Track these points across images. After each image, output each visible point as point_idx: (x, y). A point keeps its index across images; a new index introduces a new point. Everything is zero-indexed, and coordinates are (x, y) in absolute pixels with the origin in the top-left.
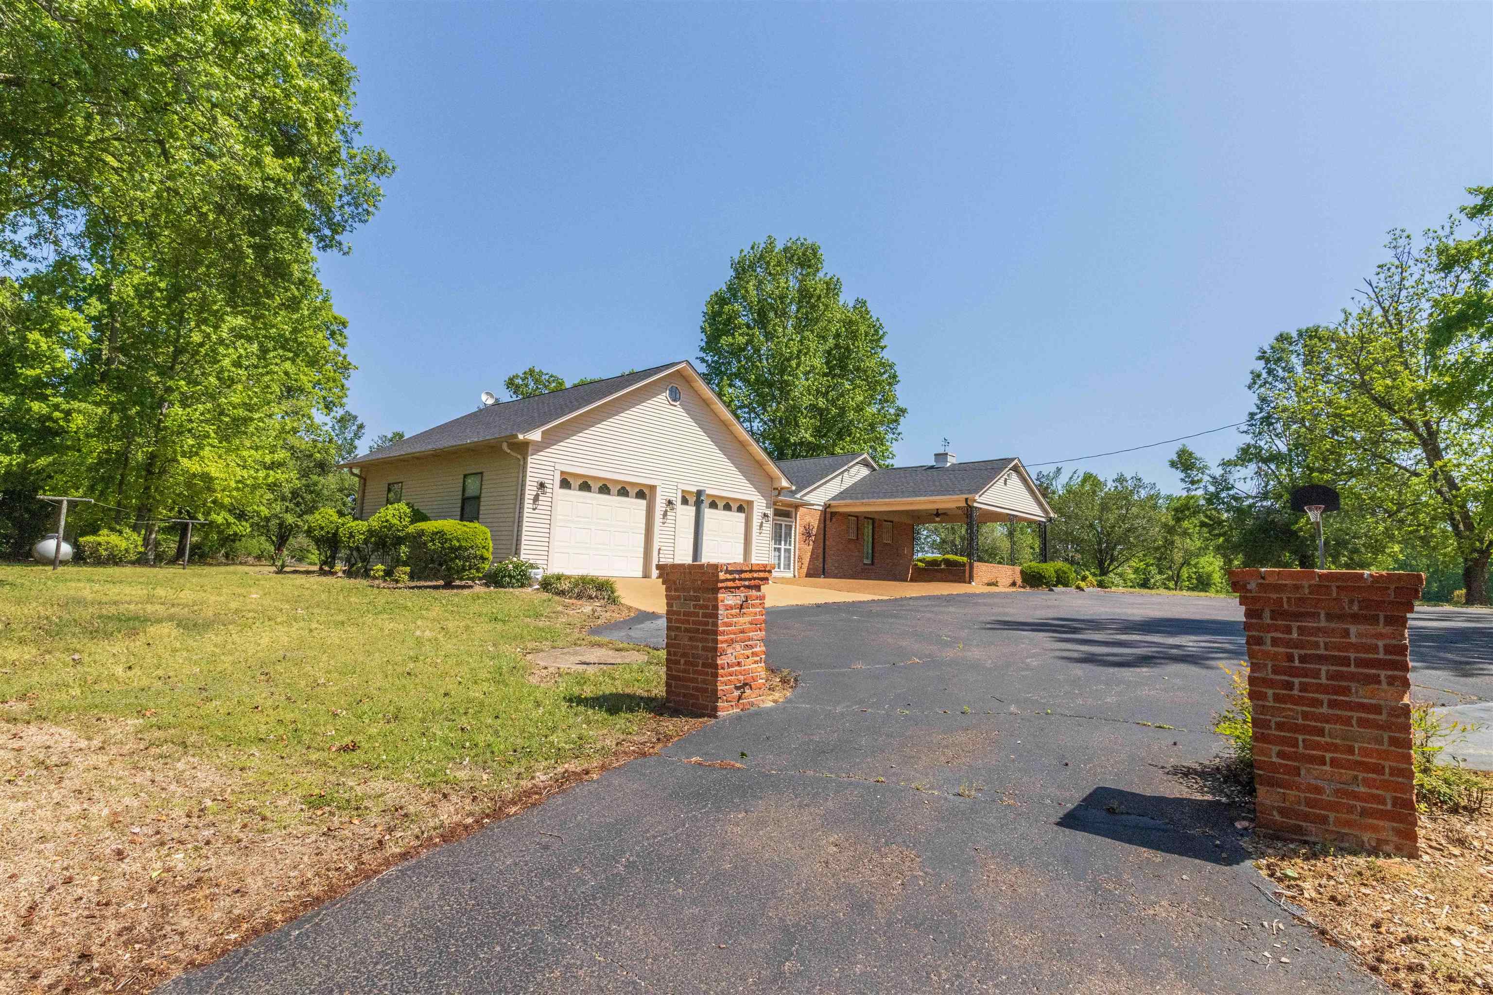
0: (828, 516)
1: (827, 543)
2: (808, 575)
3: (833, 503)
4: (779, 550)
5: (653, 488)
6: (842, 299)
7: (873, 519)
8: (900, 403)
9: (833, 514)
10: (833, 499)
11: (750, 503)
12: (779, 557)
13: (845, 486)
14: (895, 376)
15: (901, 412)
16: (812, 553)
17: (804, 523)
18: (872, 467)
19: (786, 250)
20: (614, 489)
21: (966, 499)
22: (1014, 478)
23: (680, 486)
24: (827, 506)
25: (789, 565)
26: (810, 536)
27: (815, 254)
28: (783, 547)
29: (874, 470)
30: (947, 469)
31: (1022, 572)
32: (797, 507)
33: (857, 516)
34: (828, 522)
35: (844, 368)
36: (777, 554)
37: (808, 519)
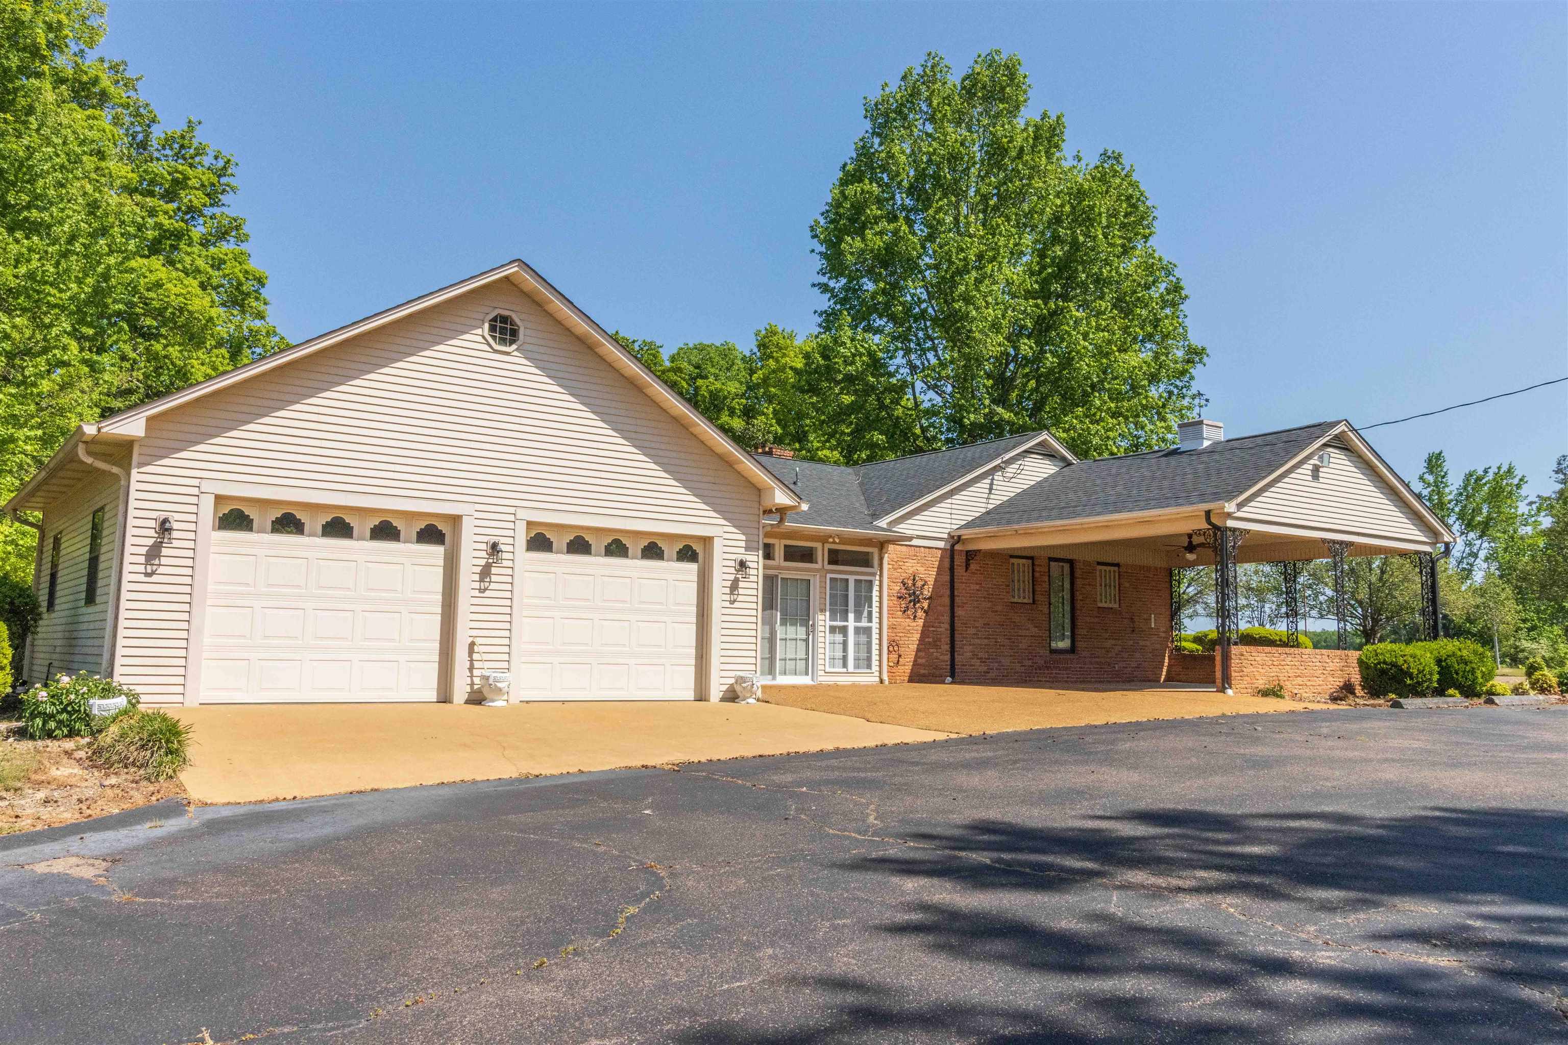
0: (960, 560)
1: (959, 612)
2: (916, 677)
3: (966, 533)
4: (844, 630)
5: (456, 520)
6: (1067, 150)
7: (1071, 562)
8: (1195, 340)
9: (970, 555)
10: (968, 525)
11: (707, 541)
12: (845, 644)
13: (997, 499)
14: (1176, 288)
15: (1195, 355)
16: (924, 634)
17: (900, 575)
18: (1064, 459)
19: (972, 78)
20: (362, 526)
21: (1208, 513)
22: (1338, 460)
23: (521, 514)
24: (955, 540)
25: (869, 659)
26: (916, 601)
27: (1012, 76)
28: (851, 623)
29: (1069, 464)
30: (1200, 453)
31: (1361, 662)
32: (882, 545)
33: (1030, 557)
34: (960, 571)
35: (1070, 281)
36: (839, 638)
37: (911, 567)
